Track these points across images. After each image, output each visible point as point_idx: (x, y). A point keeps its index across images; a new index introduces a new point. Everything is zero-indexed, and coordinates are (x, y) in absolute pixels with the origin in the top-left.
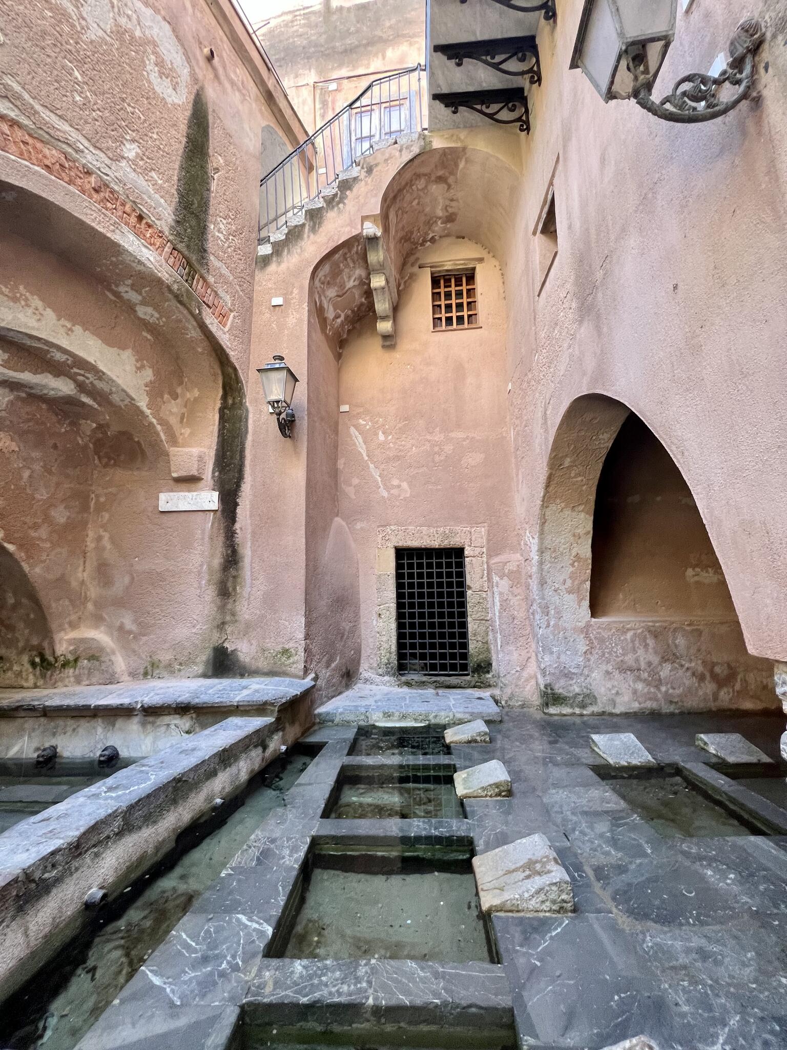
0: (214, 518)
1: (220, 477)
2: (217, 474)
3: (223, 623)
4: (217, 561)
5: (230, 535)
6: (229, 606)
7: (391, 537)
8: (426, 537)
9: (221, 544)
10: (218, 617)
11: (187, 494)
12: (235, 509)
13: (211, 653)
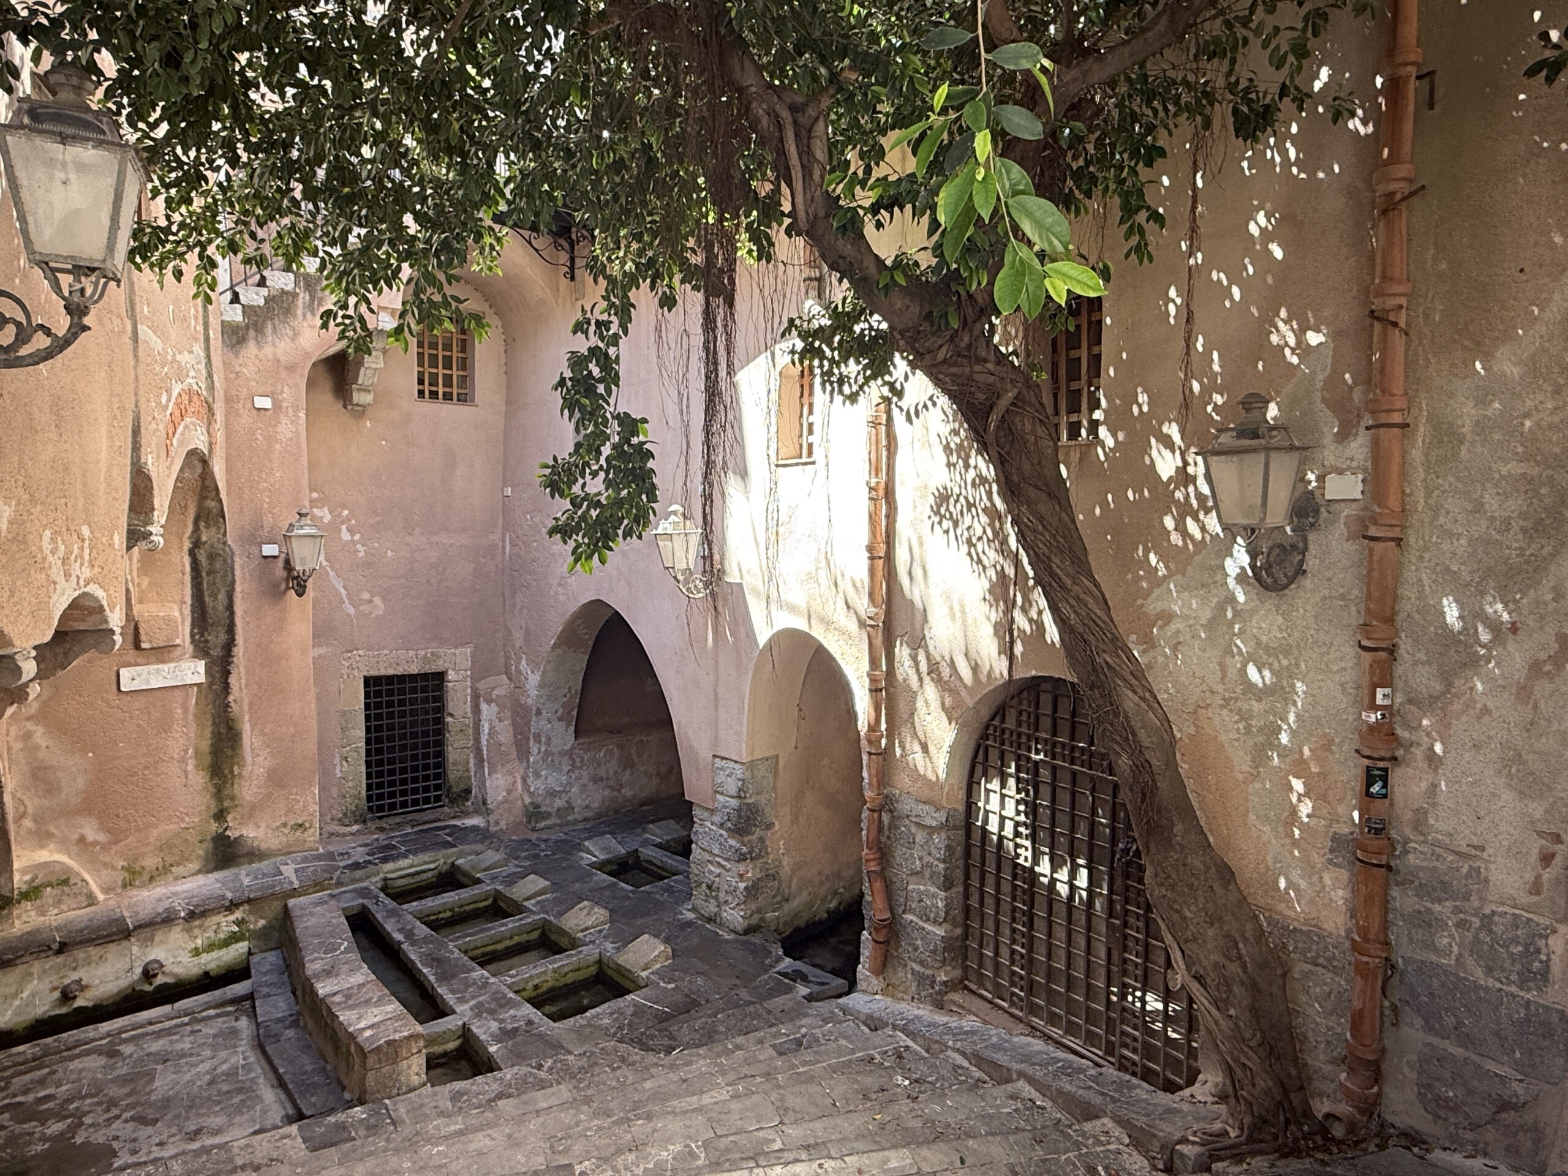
0: (199, 693)
1: (201, 641)
2: (196, 637)
3: (221, 811)
4: (206, 743)
5: (222, 708)
6: (226, 791)
7: (360, 665)
8: (404, 663)
9: (210, 722)
10: (214, 804)
11: (160, 666)
12: (228, 679)
13: (209, 845)
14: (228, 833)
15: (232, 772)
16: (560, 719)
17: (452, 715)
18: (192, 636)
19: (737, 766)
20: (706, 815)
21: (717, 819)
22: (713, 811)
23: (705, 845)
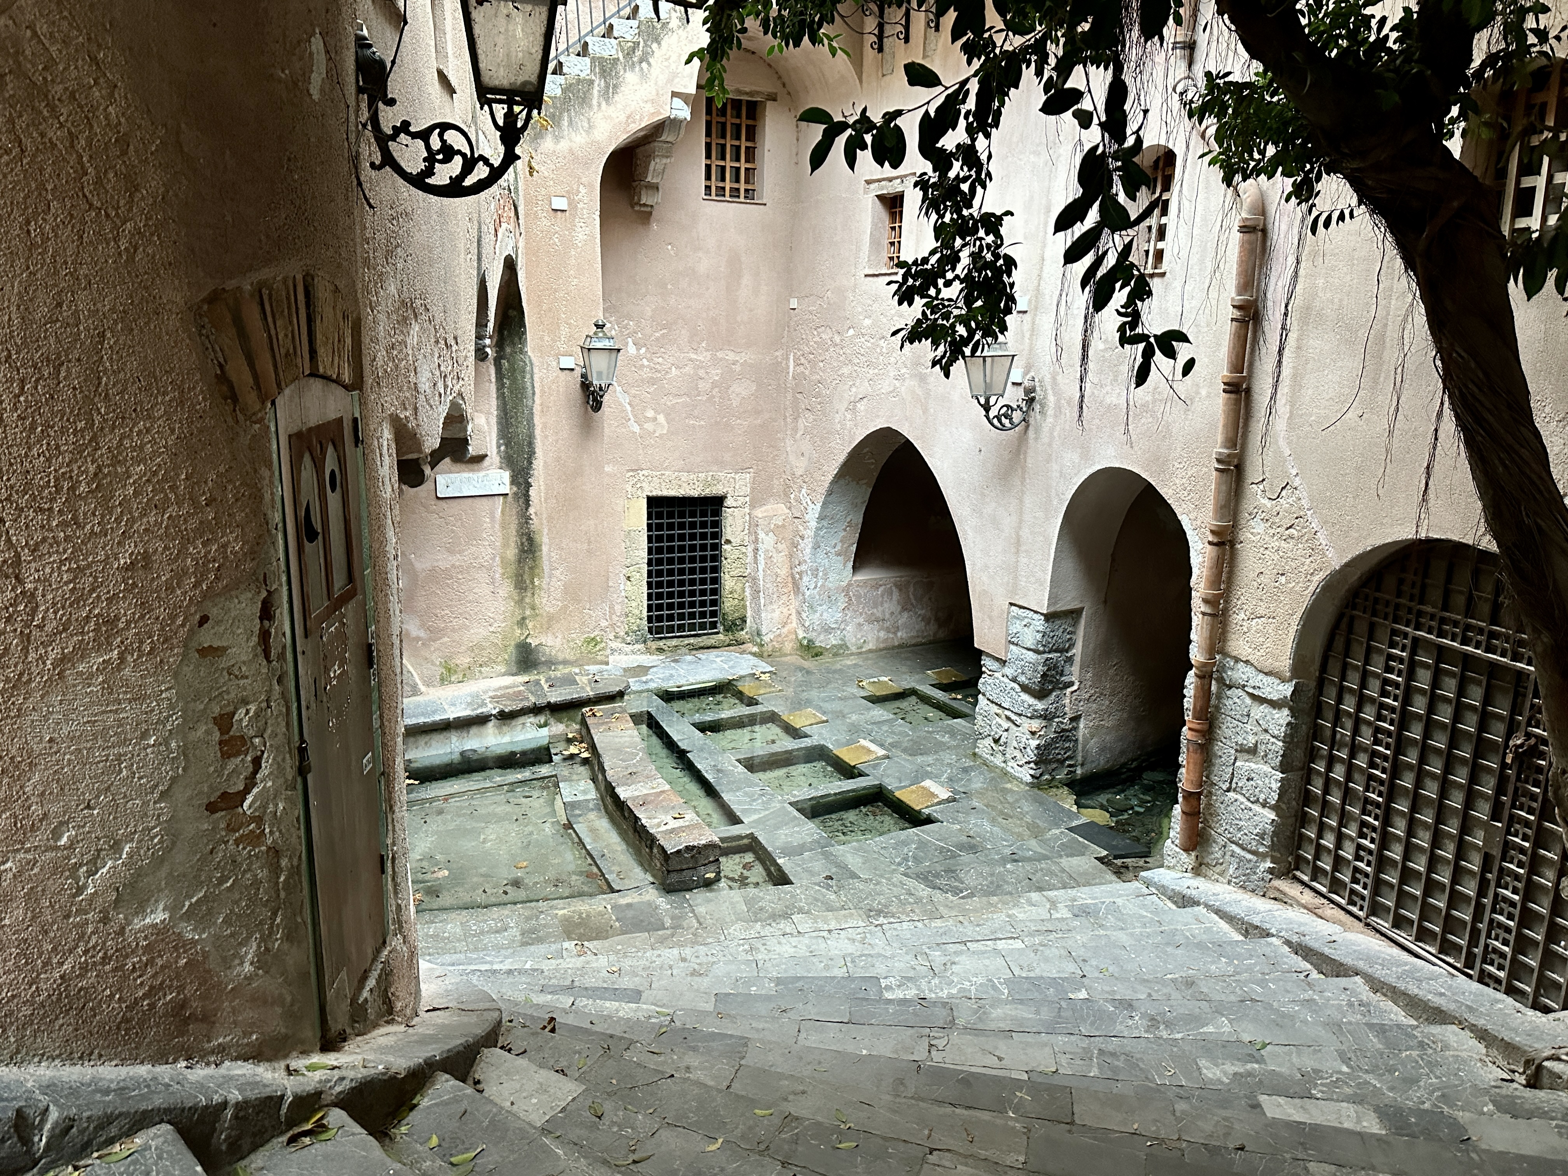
0: (505, 503)
1: (506, 452)
2: (503, 448)
3: (524, 619)
4: (512, 553)
5: (524, 519)
6: (527, 600)
7: (644, 484)
8: (685, 485)
9: (514, 533)
10: (518, 611)
11: (471, 475)
12: (528, 491)
13: (511, 649)
14: (529, 640)
15: (533, 583)
16: (838, 554)
17: (728, 542)
18: (499, 447)
19: (1036, 616)
20: (995, 665)
21: (1009, 671)
22: (1003, 662)
23: (994, 697)
